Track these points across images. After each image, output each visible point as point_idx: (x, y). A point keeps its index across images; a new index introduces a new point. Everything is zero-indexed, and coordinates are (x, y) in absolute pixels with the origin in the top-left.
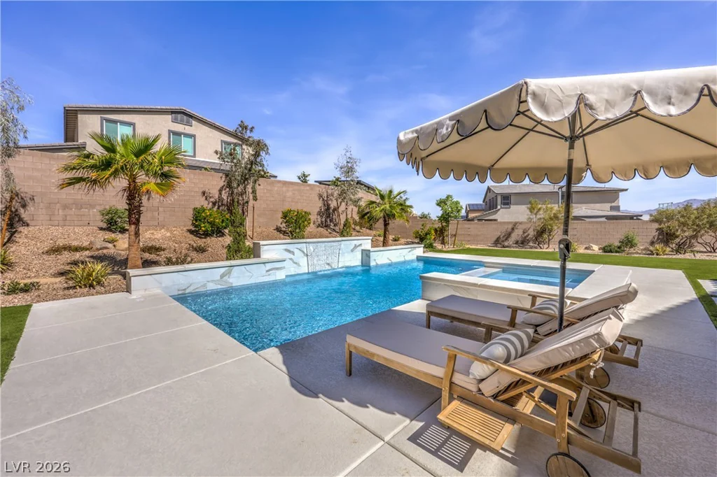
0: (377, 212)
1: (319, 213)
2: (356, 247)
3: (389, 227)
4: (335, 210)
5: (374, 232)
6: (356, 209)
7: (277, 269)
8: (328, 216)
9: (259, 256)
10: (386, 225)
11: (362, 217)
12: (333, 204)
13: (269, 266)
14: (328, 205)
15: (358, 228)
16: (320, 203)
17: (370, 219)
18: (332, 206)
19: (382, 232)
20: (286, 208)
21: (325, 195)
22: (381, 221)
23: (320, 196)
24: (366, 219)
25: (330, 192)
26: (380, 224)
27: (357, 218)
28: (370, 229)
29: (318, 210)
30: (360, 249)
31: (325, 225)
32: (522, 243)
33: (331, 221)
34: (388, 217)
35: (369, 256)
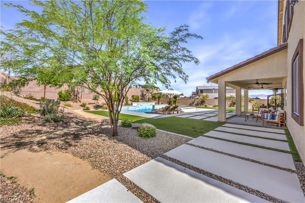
0: (157, 96)
1: (140, 96)
2: (151, 104)
3: (160, 100)
4: (145, 95)
5: (156, 101)
6: (151, 95)
7: (136, 108)
8: (143, 97)
9: (132, 105)
10: (159, 99)
11: (153, 97)
12: (144, 93)
13: (135, 107)
14: (143, 93)
15: (151, 100)
16: (141, 93)
17: (155, 98)
18: (144, 94)
19: (158, 101)
20: (132, 94)
21: (142, 91)
22: (158, 98)
23: (141, 91)
24: (154, 98)
25: (144, 90)
26: (157, 99)
27: (151, 97)
28: (155, 101)
29: (140, 95)
30: (152, 105)
31: (142, 99)
32: (197, 105)
33: (144, 98)
34: (159, 98)
35: (154, 106)
